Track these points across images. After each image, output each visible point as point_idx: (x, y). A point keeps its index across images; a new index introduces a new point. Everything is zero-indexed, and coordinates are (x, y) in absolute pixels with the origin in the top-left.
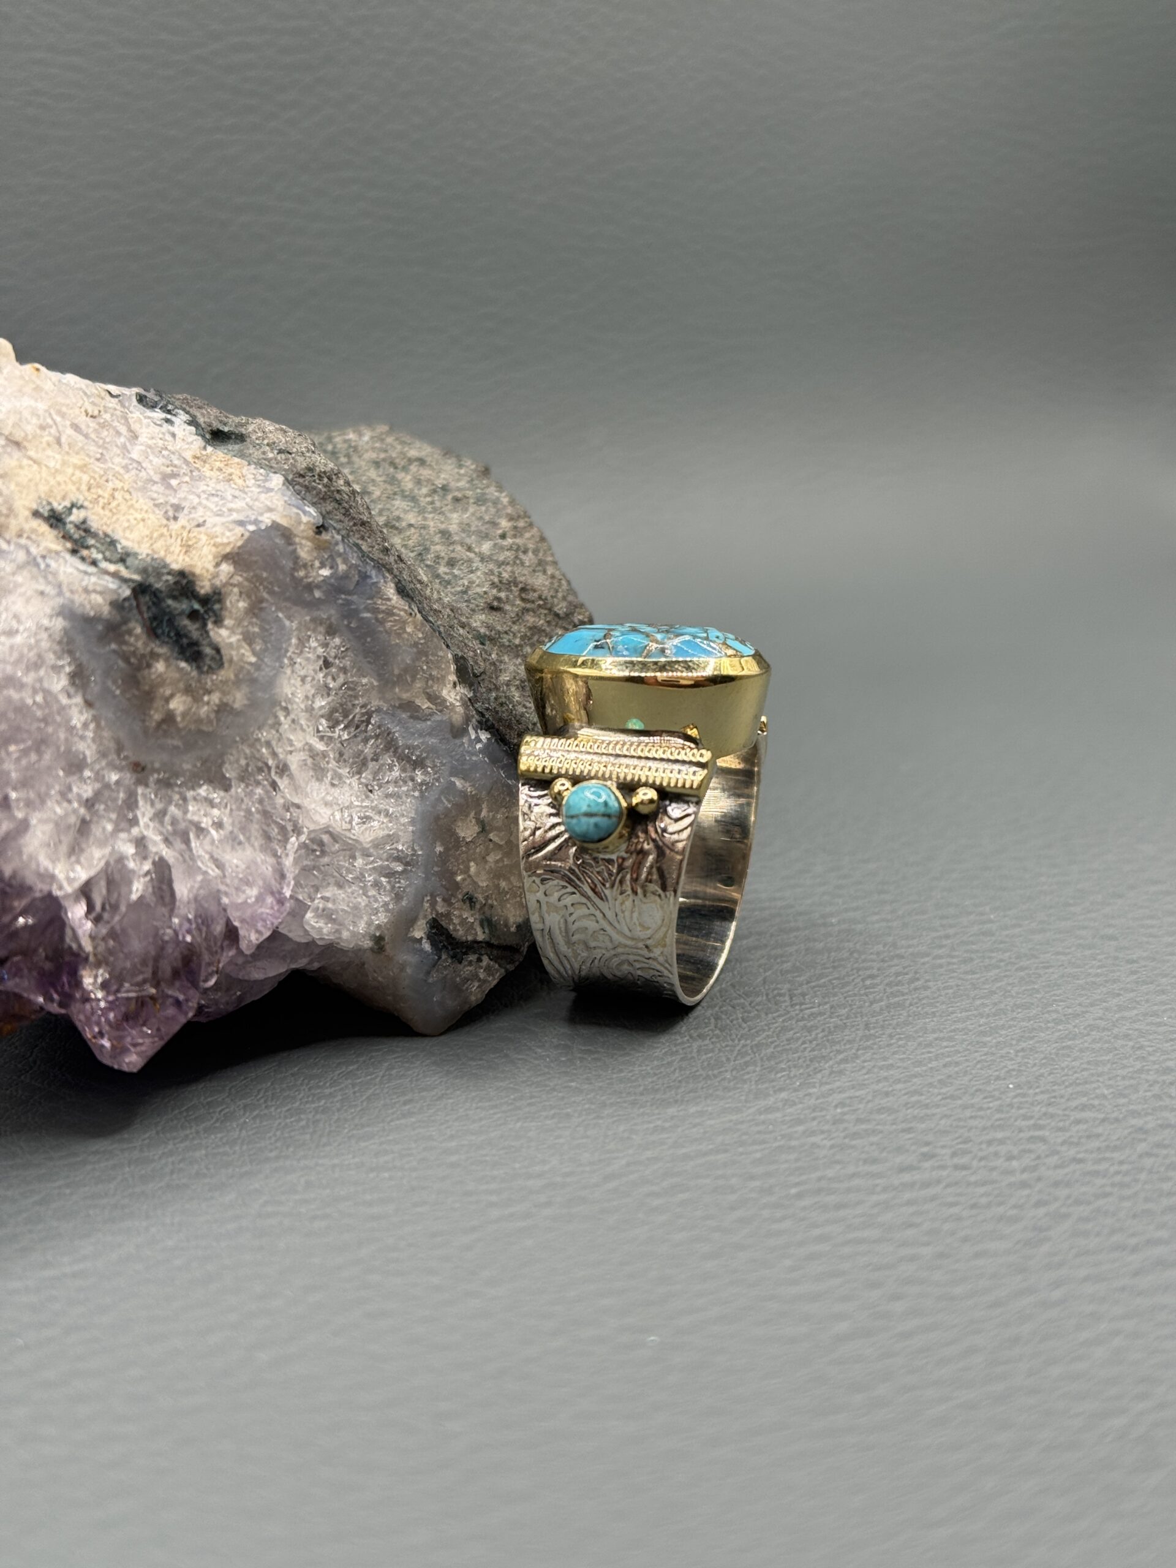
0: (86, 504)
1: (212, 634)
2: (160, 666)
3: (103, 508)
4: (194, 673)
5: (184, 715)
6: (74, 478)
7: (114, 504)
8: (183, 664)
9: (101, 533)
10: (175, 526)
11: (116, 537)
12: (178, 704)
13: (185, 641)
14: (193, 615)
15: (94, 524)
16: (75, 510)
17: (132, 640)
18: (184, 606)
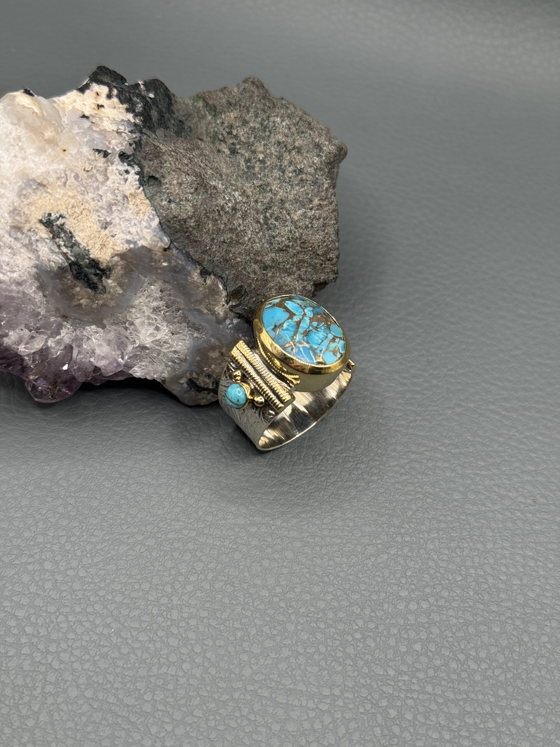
0: (67, 216)
1: (103, 281)
2: (78, 289)
3: (74, 219)
4: (93, 293)
5: (85, 306)
6: (66, 202)
7: (80, 217)
8: (89, 290)
9: (68, 231)
10: (104, 232)
11: (74, 234)
12: (83, 302)
13: (91, 282)
14: (96, 275)
15: (66, 227)
16: (60, 219)
17: (66, 280)
18: (93, 271)
